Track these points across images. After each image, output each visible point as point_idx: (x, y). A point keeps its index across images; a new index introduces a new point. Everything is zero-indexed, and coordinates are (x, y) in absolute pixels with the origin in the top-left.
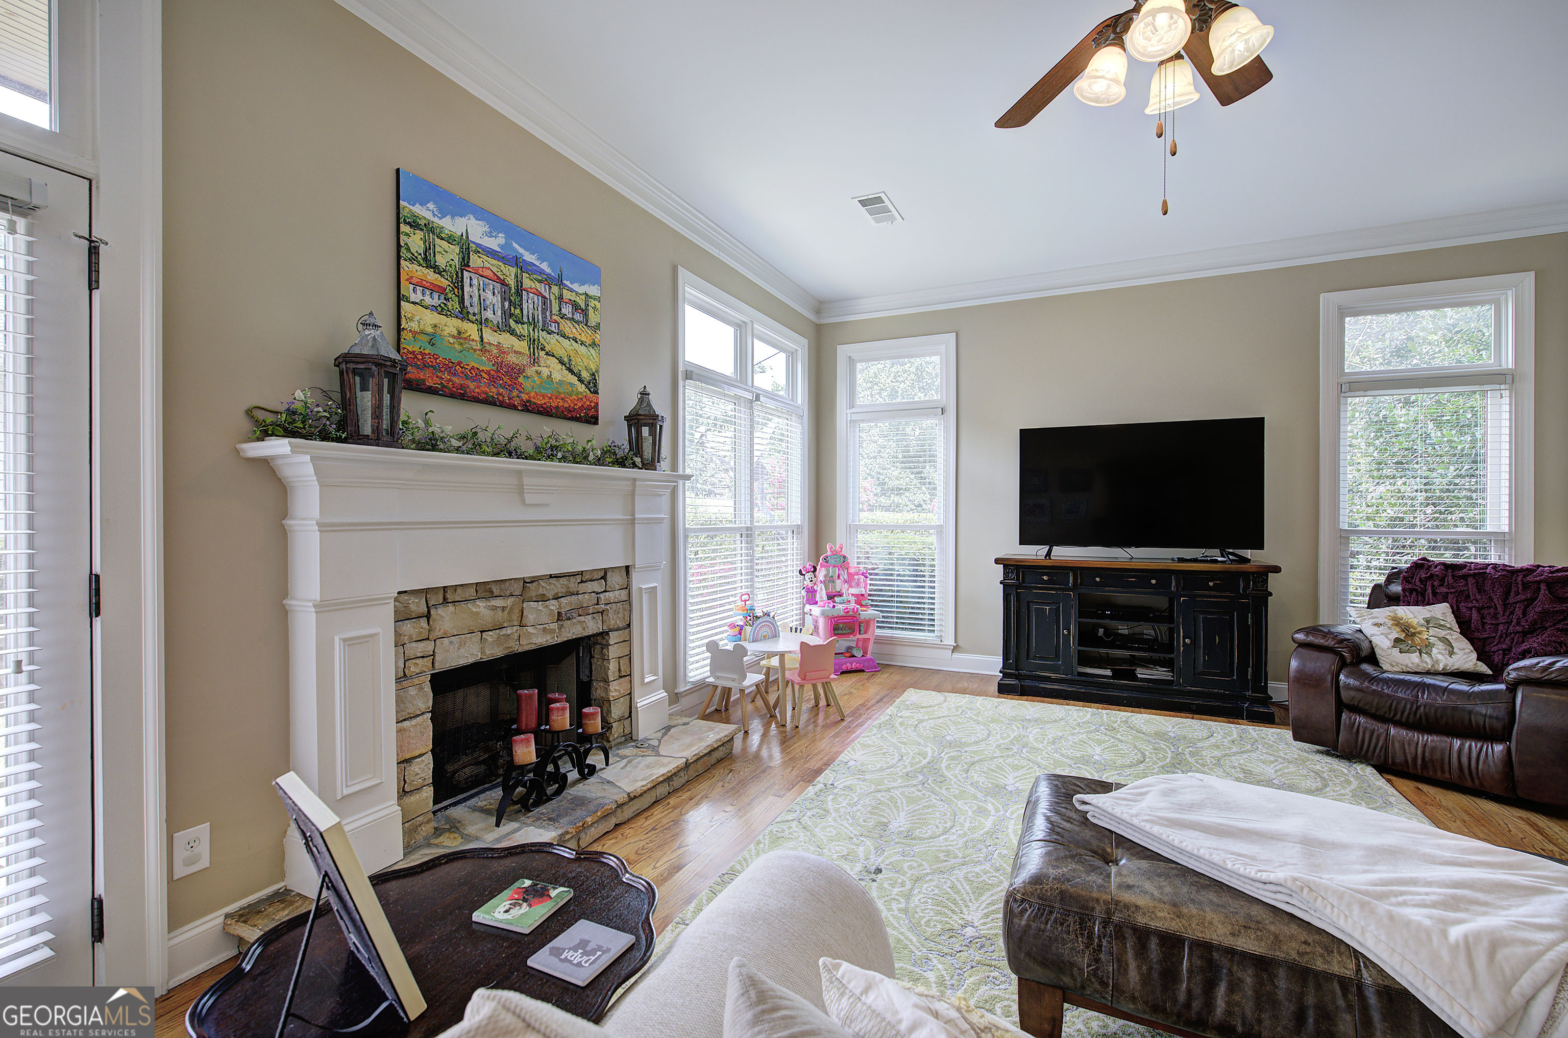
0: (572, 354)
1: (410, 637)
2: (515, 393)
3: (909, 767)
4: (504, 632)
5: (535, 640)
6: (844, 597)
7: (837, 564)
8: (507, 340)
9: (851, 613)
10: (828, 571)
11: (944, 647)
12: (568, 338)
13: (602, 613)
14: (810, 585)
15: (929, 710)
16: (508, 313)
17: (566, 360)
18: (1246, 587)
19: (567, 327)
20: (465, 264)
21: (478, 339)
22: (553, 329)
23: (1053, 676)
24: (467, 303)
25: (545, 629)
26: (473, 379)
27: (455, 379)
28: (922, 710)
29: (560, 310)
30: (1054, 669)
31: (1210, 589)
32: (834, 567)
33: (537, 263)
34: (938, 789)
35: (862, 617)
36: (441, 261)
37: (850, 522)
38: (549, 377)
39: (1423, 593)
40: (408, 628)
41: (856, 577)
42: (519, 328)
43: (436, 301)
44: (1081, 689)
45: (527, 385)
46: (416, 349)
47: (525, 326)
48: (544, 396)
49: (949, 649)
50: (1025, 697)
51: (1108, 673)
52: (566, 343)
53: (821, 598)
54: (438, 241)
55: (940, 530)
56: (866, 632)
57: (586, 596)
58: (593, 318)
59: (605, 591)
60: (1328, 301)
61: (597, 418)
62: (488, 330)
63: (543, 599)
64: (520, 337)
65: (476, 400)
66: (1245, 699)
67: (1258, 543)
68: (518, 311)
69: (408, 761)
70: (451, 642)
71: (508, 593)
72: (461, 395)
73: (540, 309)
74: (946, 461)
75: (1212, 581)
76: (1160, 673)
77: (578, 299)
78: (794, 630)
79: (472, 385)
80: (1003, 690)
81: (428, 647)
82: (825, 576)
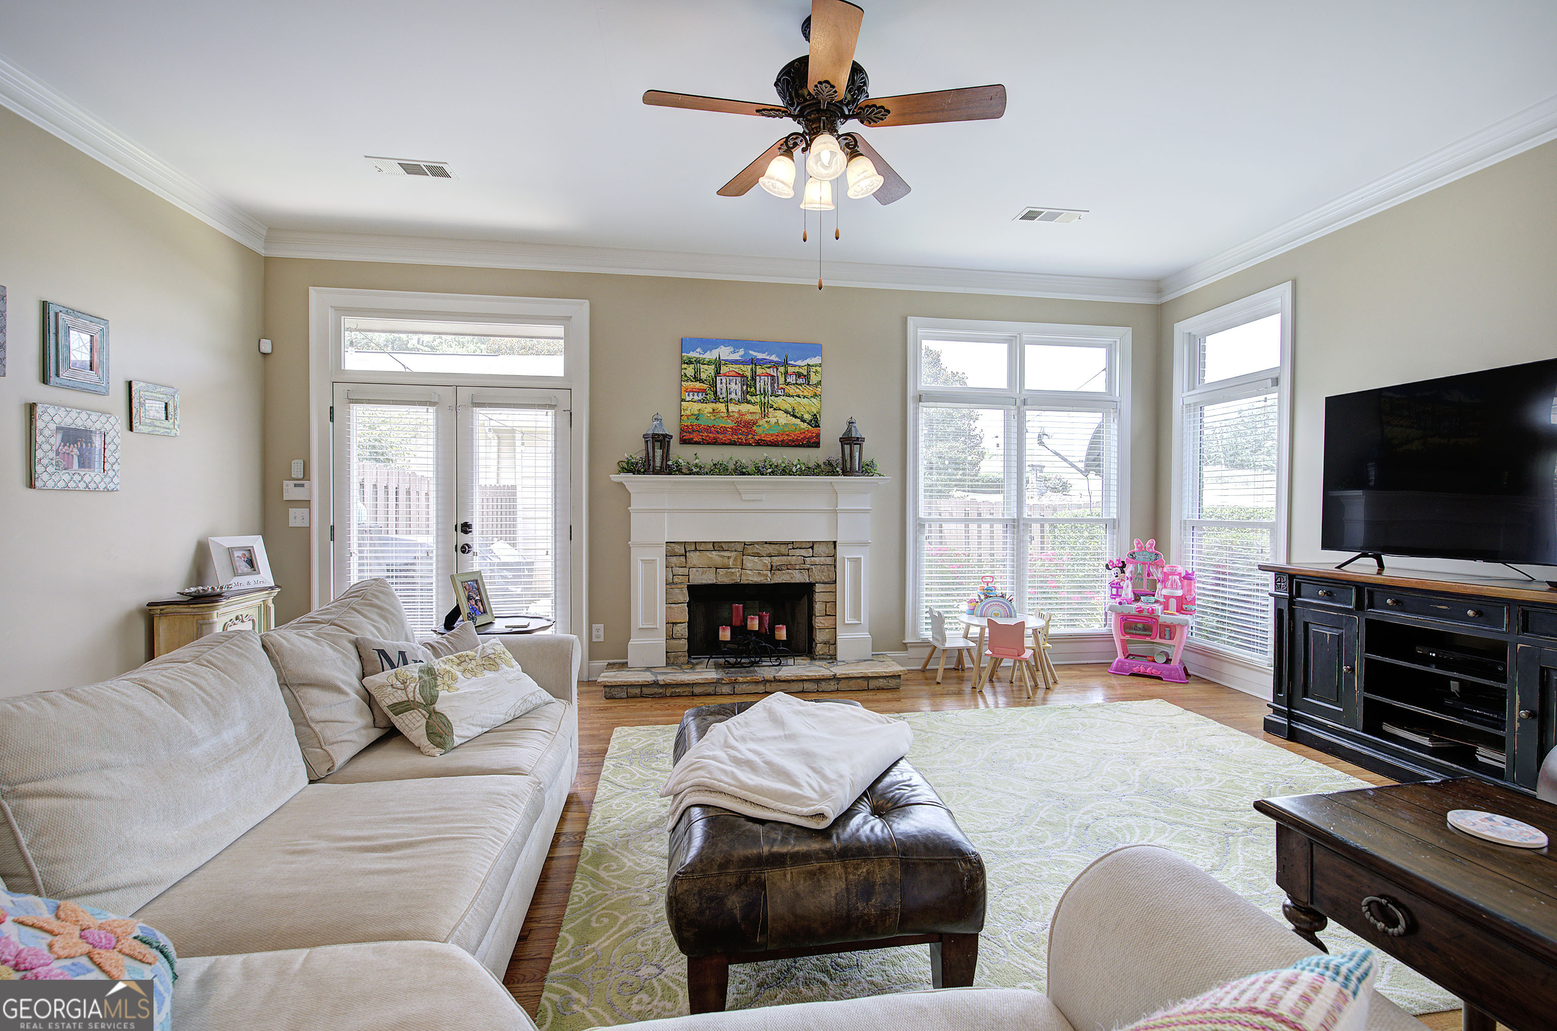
0: (795, 406)
1: (675, 564)
2: (750, 436)
4: (730, 570)
5: (751, 578)
6: (1155, 598)
7: (1147, 561)
8: (745, 407)
10: (1136, 568)
12: (793, 396)
13: (808, 570)
14: (1115, 580)
16: (745, 392)
17: (790, 410)
19: (791, 390)
20: (718, 373)
21: (726, 411)
22: (780, 393)
24: (719, 393)
25: (759, 573)
26: (721, 433)
27: (711, 435)
29: (786, 380)
32: (1143, 563)
33: (768, 358)
36: (703, 376)
37: (1185, 518)
38: (777, 422)
40: (674, 560)
41: (1170, 577)
42: (753, 399)
43: (700, 397)
45: (759, 430)
46: (689, 424)
47: (758, 397)
48: (772, 435)
52: (790, 400)
53: (1127, 595)
54: (702, 366)
56: (1172, 638)
57: (794, 557)
58: (814, 379)
59: (813, 556)
61: (819, 443)
62: (732, 405)
63: (758, 555)
64: (754, 404)
65: (724, 444)
68: (753, 389)
69: (674, 623)
70: (697, 571)
71: (733, 549)
72: (715, 443)
73: (769, 384)
77: (801, 370)
79: (721, 436)
81: (685, 571)
82: (1132, 572)
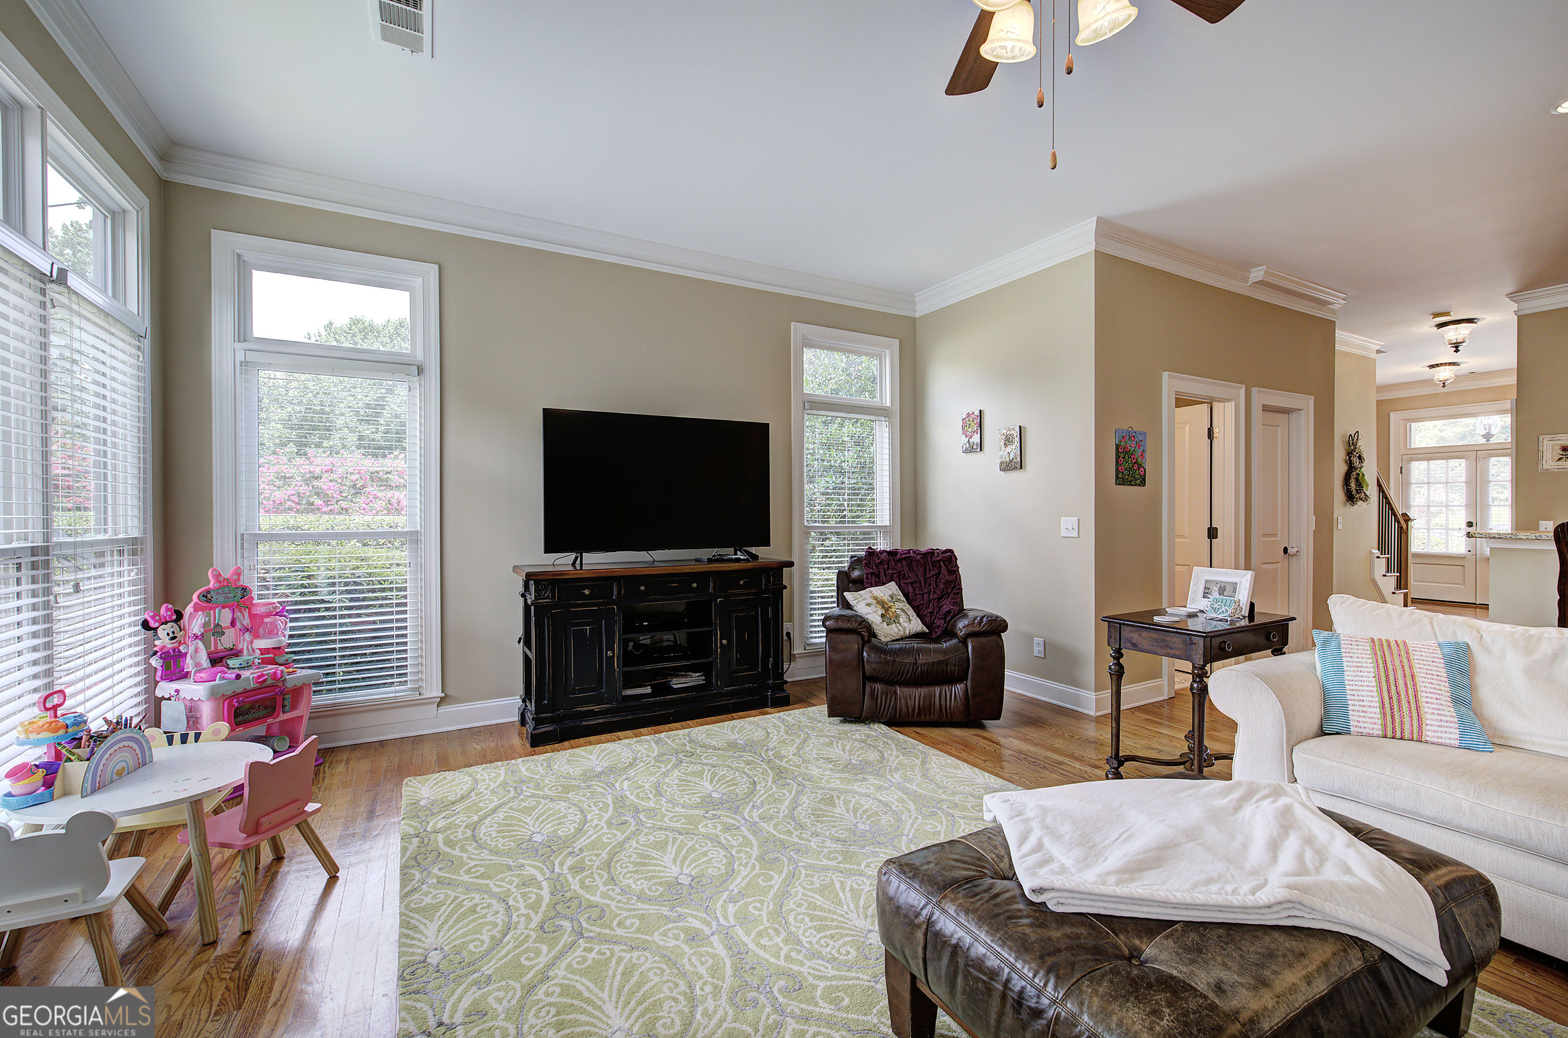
3: (532, 915)
6: (245, 657)
7: (230, 601)
9: (269, 682)
10: (209, 617)
11: (427, 702)
14: (170, 645)
15: (467, 803)
18: (768, 582)
23: (596, 708)
28: (459, 807)
30: (597, 701)
31: (741, 587)
32: (224, 607)
34: (608, 931)
35: (289, 685)
37: (241, 530)
39: (877, 576)
41: (267, 620)
44: (627, 715)
49: (433, 703)
50: (566, 743)
51: (648, 690)
53: (197, 664)
55: (413, 538)
56: (293, 707)
60: (797, 329)
66: (768, 687)
67: (765, 541)
74: (424, 441)
75: (742, 579)
76: (695, 679)
78: (177, 738)
80: (538, 741)
82: (204, 625)
